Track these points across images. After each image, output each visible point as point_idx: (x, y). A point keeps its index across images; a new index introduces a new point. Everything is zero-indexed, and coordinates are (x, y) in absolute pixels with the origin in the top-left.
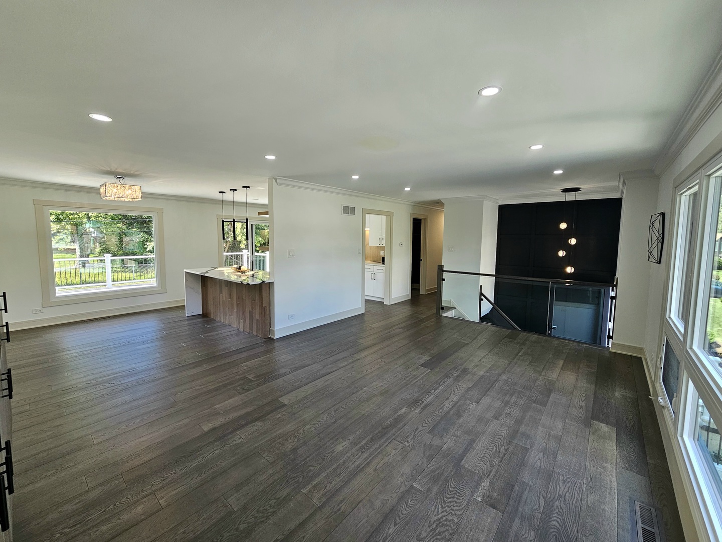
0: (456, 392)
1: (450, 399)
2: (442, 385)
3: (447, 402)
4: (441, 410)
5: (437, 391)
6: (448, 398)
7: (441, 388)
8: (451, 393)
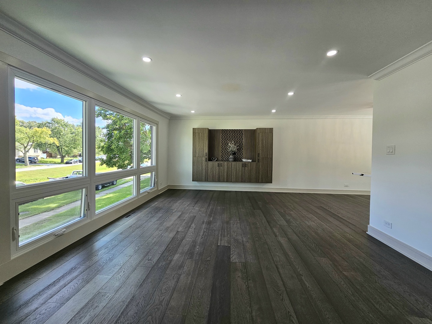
0: (191, 234)
1: (193, 229)
2: (203, 235)
3: (194, 227)
4: (195, 223)
5: (202, 231)
6: (195, 229)
7: (202, 233)
8: (194, 232)
